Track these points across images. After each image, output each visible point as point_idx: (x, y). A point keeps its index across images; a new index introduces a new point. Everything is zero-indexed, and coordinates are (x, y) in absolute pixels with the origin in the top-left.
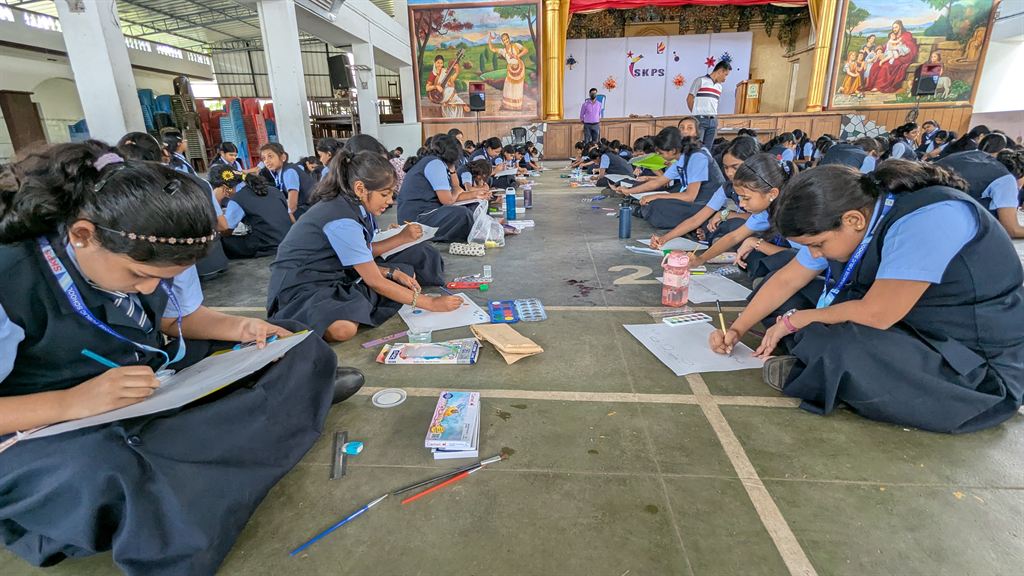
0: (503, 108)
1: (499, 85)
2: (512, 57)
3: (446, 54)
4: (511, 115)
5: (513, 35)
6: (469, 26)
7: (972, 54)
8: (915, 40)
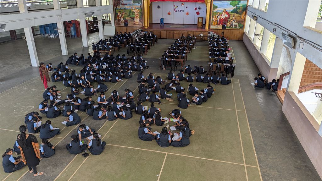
0: (134, 24)
1: (133, 19)
2: (136, 12)
3: (121, 11)
4: (136, 26)
5: (136, 7)
6: (126, 4)
7: (243, 18)
8: (229, 14)
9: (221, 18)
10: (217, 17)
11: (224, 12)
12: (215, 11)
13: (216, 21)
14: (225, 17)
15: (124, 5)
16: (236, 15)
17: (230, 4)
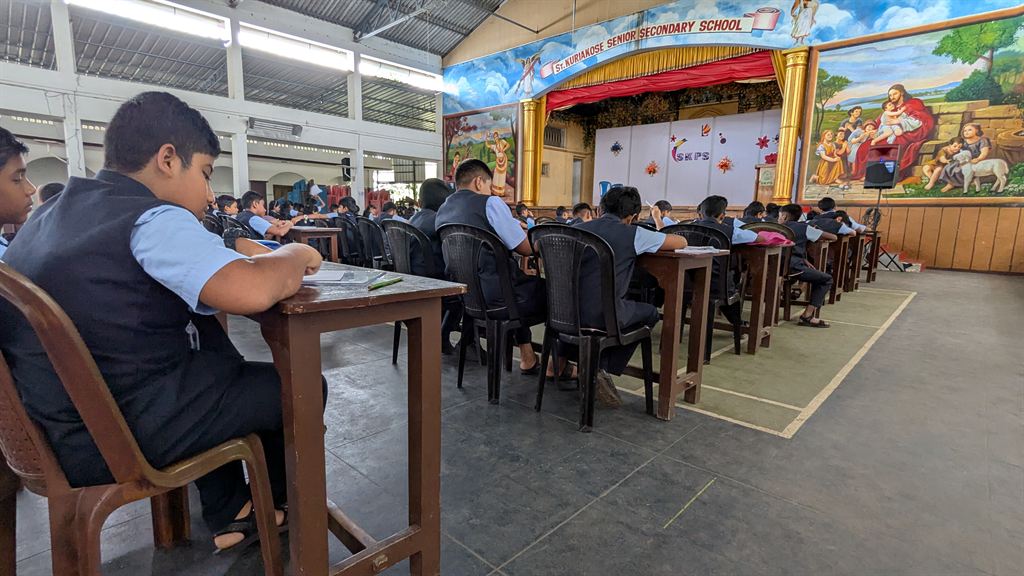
2: (500, 150)
8: (930, 109)
9: (869, 140)
10: (840, 136)
11: (890, 107)
12: (830, 104)
13: (837, 159)
14: (899, 131)
15: (469, 129)
16: (983, 109)
17: (938, 52)
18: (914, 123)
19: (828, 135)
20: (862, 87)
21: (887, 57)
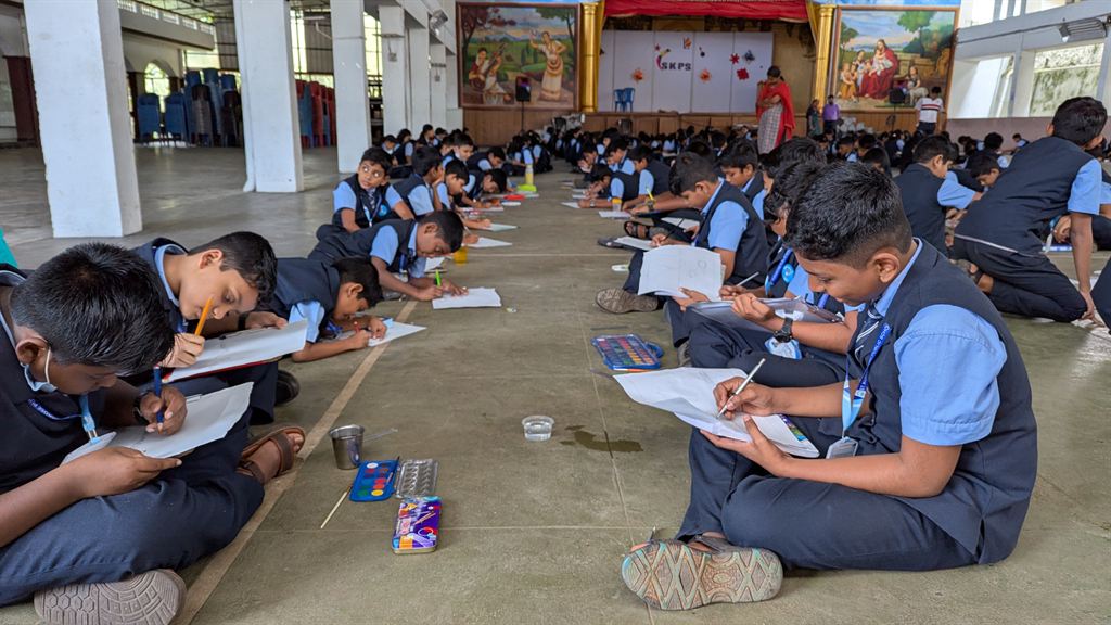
0: (542, 98)
2: (552, 52)
6: (512, 23)
7: (942, 69)
8: (896, 56)
9: (868, 72)
10: (853, 68)
11: (878, 52)
12: (848, 46)
13: (851, 83)
14: (883, 68)
15: (502, 23)
17: (899, 23)
18: (889, 64)
19: (846, 66)
20: (864, 38)
21: (877, 21)
